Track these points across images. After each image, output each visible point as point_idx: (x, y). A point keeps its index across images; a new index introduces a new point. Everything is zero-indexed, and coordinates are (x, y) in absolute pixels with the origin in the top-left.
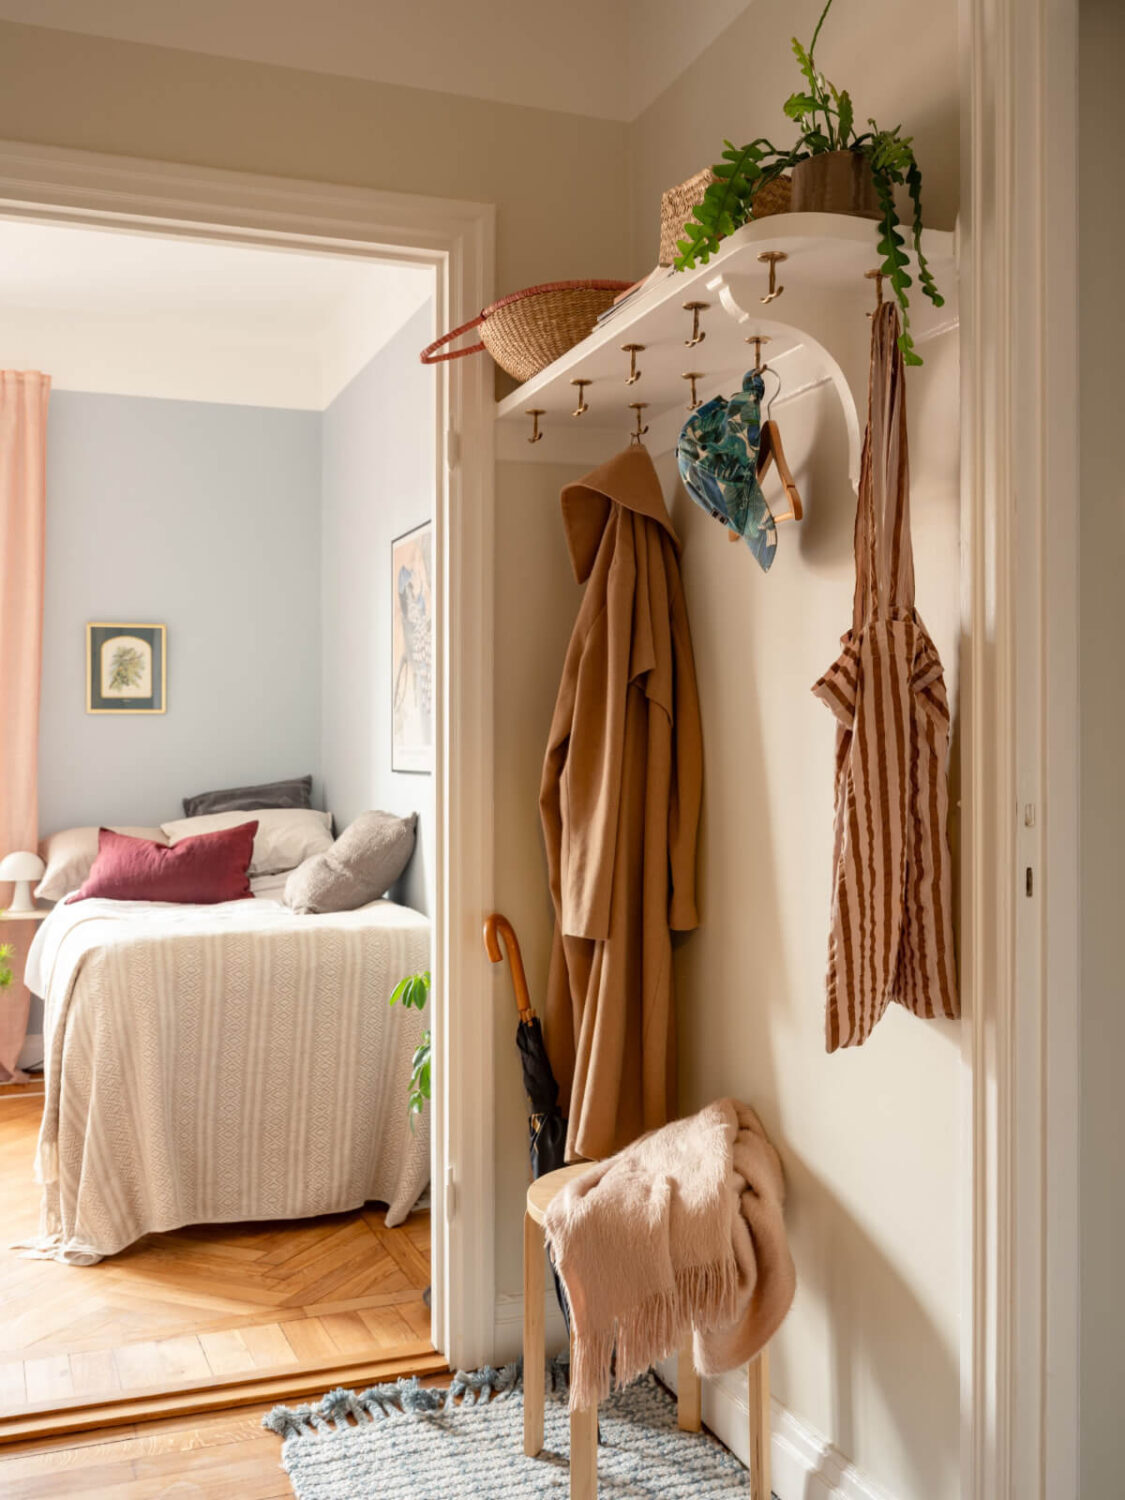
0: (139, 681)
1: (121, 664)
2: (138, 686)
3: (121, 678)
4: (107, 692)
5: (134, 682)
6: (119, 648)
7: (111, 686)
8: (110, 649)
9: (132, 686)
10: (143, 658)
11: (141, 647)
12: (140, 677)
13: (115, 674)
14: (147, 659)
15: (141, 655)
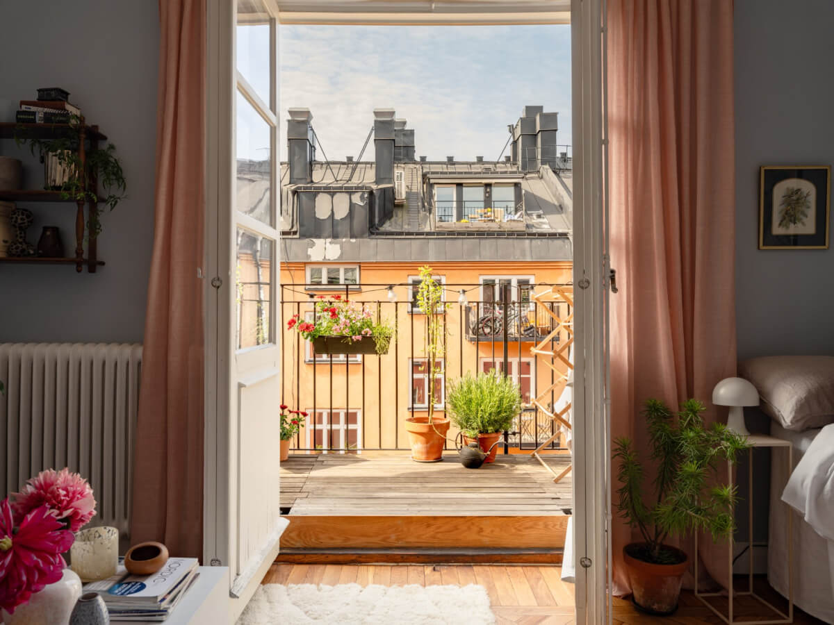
0: (805, 220)
1: (789, 204)
2: (803, 224)
3: (791, 216)
4: (777, 230)
5: (800, 220)
6: (788, 189)
7: (780, 225)
8: (781, 190)
9: (799, 225)
10: (808, 198)
11: (808, 188)
12: (806, 216)
13: (784, 212)
14: (812, 199)
15: (808, 195)
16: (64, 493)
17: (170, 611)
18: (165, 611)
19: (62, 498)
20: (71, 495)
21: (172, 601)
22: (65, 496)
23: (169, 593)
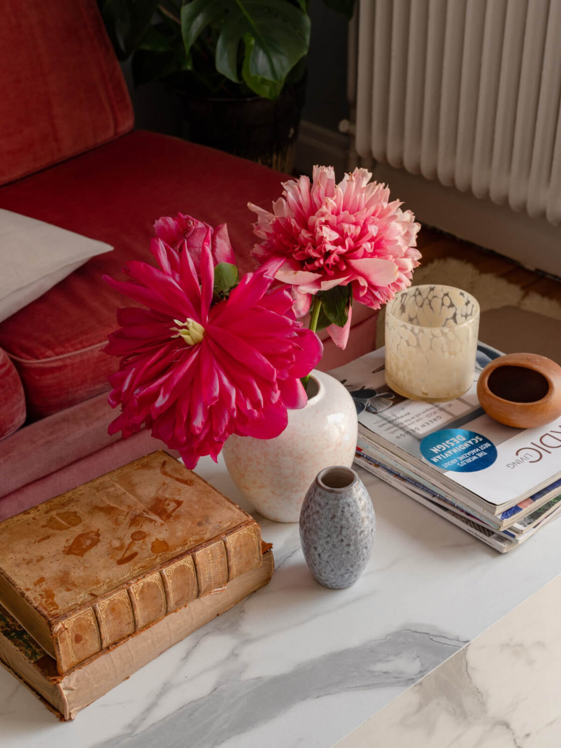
16: (335, 236)
17: (521, 539)
18: (509, 536)
19: (329, 247)
20: (348, 242)
21: (535, 515)
22: (335, 243)
23: (533, 498)
